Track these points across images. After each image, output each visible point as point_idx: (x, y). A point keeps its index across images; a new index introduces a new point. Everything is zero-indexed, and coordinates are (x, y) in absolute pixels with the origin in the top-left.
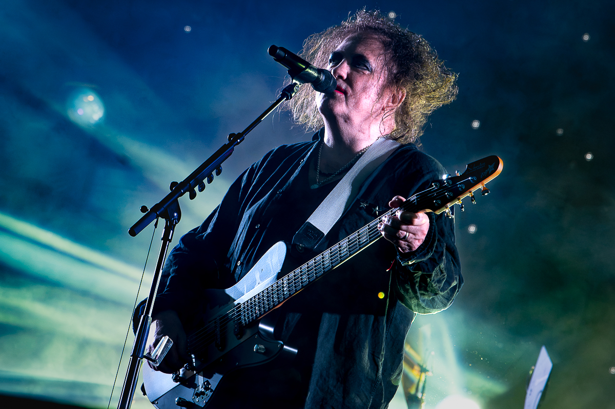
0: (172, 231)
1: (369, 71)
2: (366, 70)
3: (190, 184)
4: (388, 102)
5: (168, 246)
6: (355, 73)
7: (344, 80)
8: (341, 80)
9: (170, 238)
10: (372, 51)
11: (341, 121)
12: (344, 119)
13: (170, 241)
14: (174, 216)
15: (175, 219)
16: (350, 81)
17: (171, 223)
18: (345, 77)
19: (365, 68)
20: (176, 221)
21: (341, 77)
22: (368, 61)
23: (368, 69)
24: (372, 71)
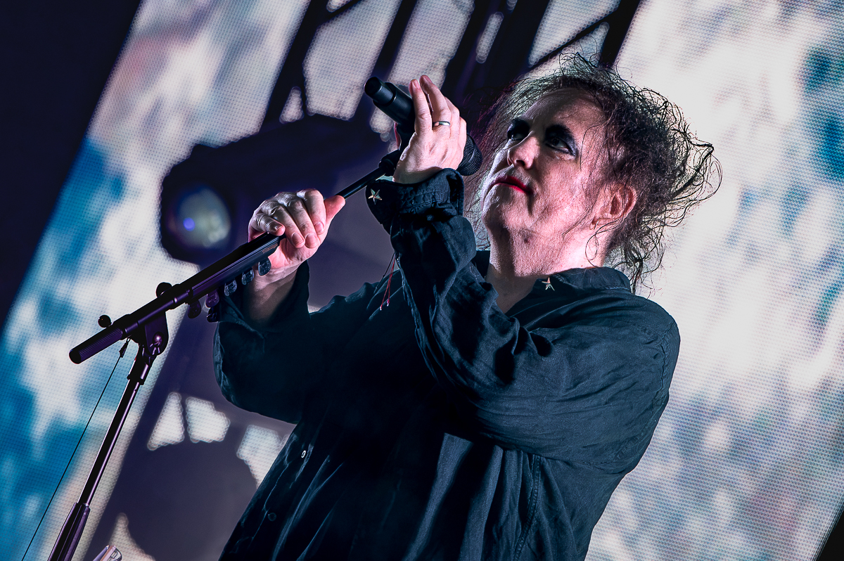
0: (147, 366)
1: (572, 154)
2: (567, 153)
3: (192, 291)
4: (603, 212)
5: (137, 391)
6: (547, 158)
7: (528, 170)
8: (521, 169)
9: (142, 378)
10: (580, 121)
11: (517, 240)
12: (523, 236)
13: (142, 382)
14: (154, 341)
15: (157, 346)
16: (537, 171)
17: (149, 351)
18: (529, 164)
19: (567, 150)
20: (157, 351)
21: (522, 163)
22: (571, 138)
23: (571, 152)
24: (577, 155)
